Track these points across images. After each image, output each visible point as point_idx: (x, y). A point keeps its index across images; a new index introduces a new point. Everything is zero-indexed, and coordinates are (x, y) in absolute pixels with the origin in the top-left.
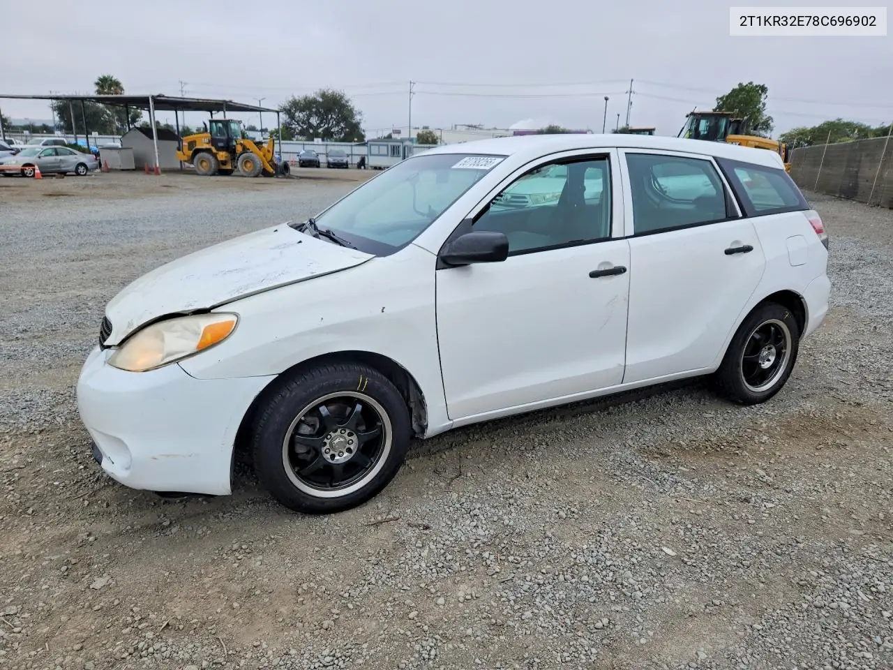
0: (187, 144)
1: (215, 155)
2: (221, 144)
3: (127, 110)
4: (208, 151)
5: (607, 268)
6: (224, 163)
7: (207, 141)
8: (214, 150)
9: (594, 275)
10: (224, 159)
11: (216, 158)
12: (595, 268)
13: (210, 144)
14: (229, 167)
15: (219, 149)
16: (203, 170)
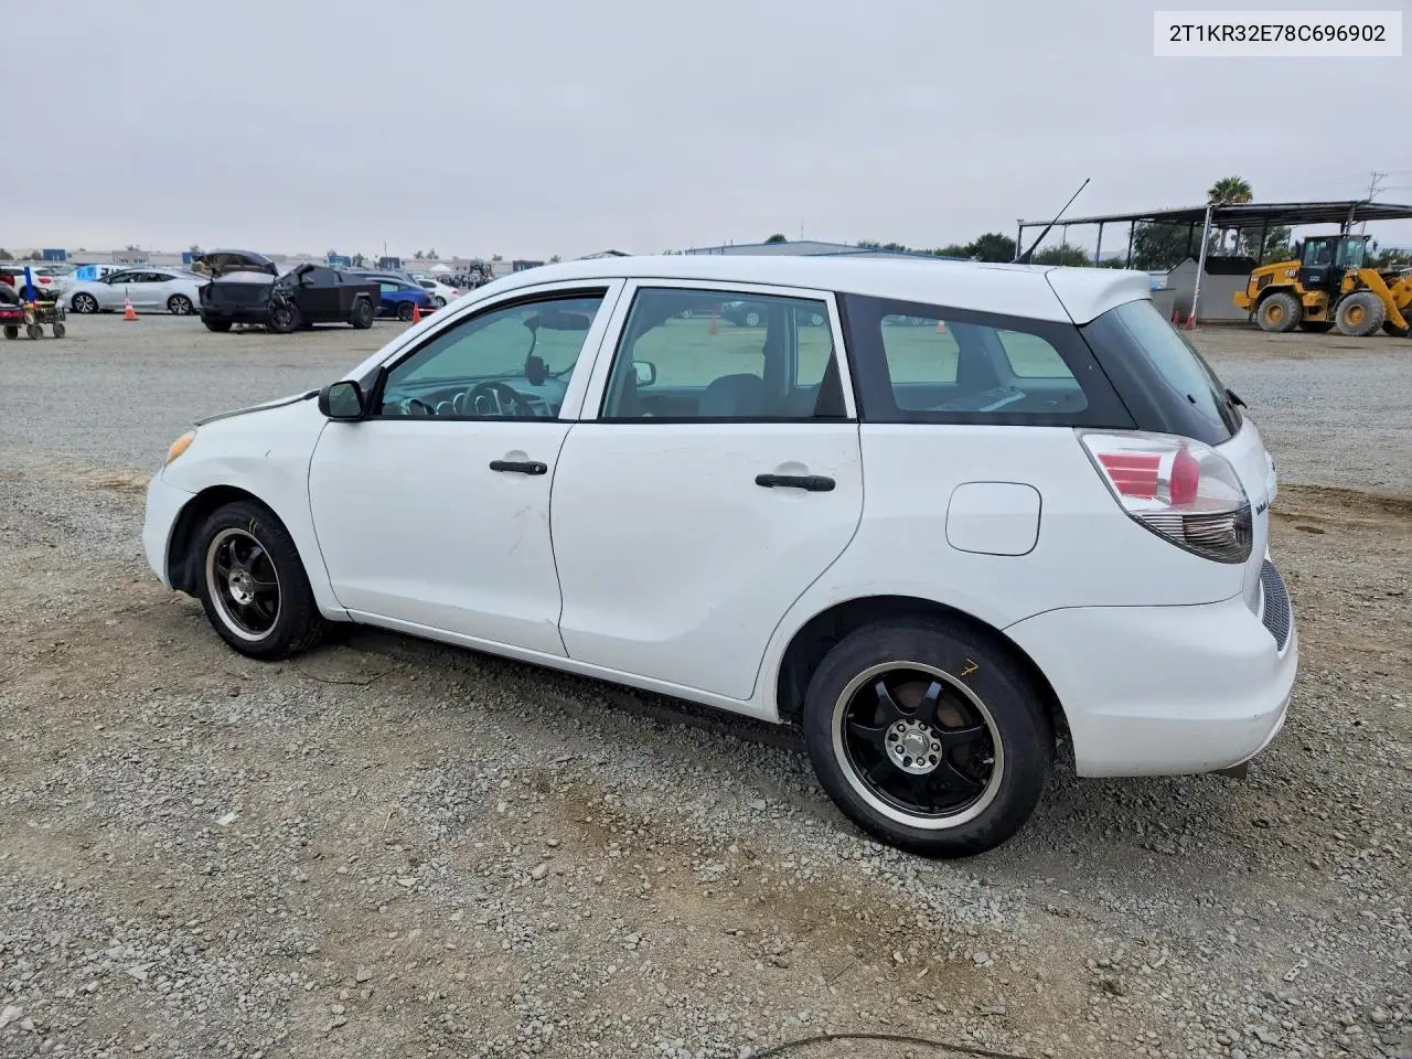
0: (1256, 280)
1: (1298, 298)
2: (1315, 279)
3: (1265, 229)
4: (1288, 290)
5: (518, 460)
6: (1315, 310)
7: (1292, 273)
8: (1299, 288)
9: (497, 466)
10: (1312, 304)
11: (1301, 302)
12: (501, 457)
13: (1296, 280)
14: (1321, 317)
15: (1310, 287)
16: (1271, 322)
